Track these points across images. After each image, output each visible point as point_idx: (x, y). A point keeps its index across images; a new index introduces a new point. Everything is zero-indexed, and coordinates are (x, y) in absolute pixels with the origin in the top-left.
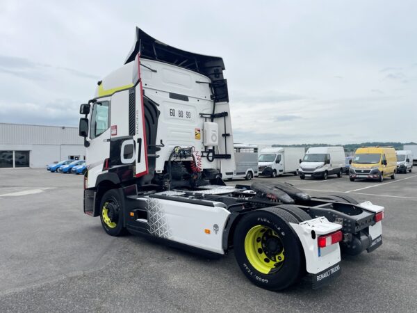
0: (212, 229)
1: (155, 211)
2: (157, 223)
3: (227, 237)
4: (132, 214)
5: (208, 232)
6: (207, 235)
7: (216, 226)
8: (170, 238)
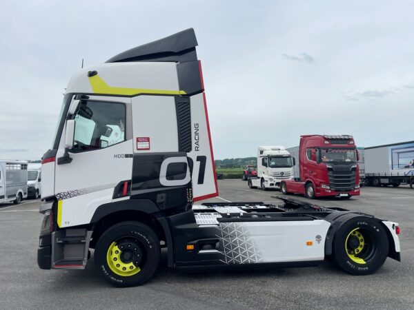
0: (314, 240)
1: (233, 236)
2: (237, 250)
3: (330, 244)
4: (190, 247)
5: (309, 244)
6: (309, 247)
7: (318, 237)
8: (257, 261)
